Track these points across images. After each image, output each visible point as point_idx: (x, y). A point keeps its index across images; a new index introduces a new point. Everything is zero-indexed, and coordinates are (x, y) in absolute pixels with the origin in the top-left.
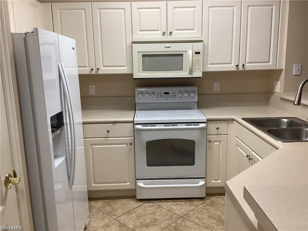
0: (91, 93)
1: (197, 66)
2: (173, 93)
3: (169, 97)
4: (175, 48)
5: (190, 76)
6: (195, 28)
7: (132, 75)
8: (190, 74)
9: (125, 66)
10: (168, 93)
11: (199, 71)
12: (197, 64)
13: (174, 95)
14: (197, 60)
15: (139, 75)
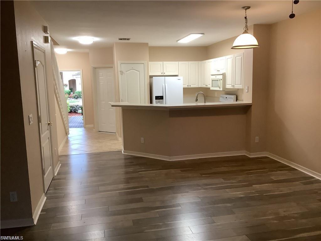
8: (220, 89)
9: (210, 85)
14: (221, 83)
15: (212, 89)
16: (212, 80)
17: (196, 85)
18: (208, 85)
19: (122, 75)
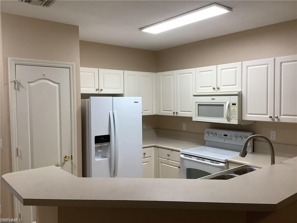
0: (183, 129)
1: (234, 115)
2: (230, 136)
3: (227, 139)
4: (218, 100)
5: (229, 123)
6: (237, 85)
7: (191, 118)
8: (228, 121)
9: (191, 112)
10: (227, 135)
11: (235, 119)
12: (234, 113)
13: (231, 137)
14: (234, 110)
15: (196, 118)
16: (199, 105)
17: (149, 111)
18: (179, 112)
19: (19, 90)
